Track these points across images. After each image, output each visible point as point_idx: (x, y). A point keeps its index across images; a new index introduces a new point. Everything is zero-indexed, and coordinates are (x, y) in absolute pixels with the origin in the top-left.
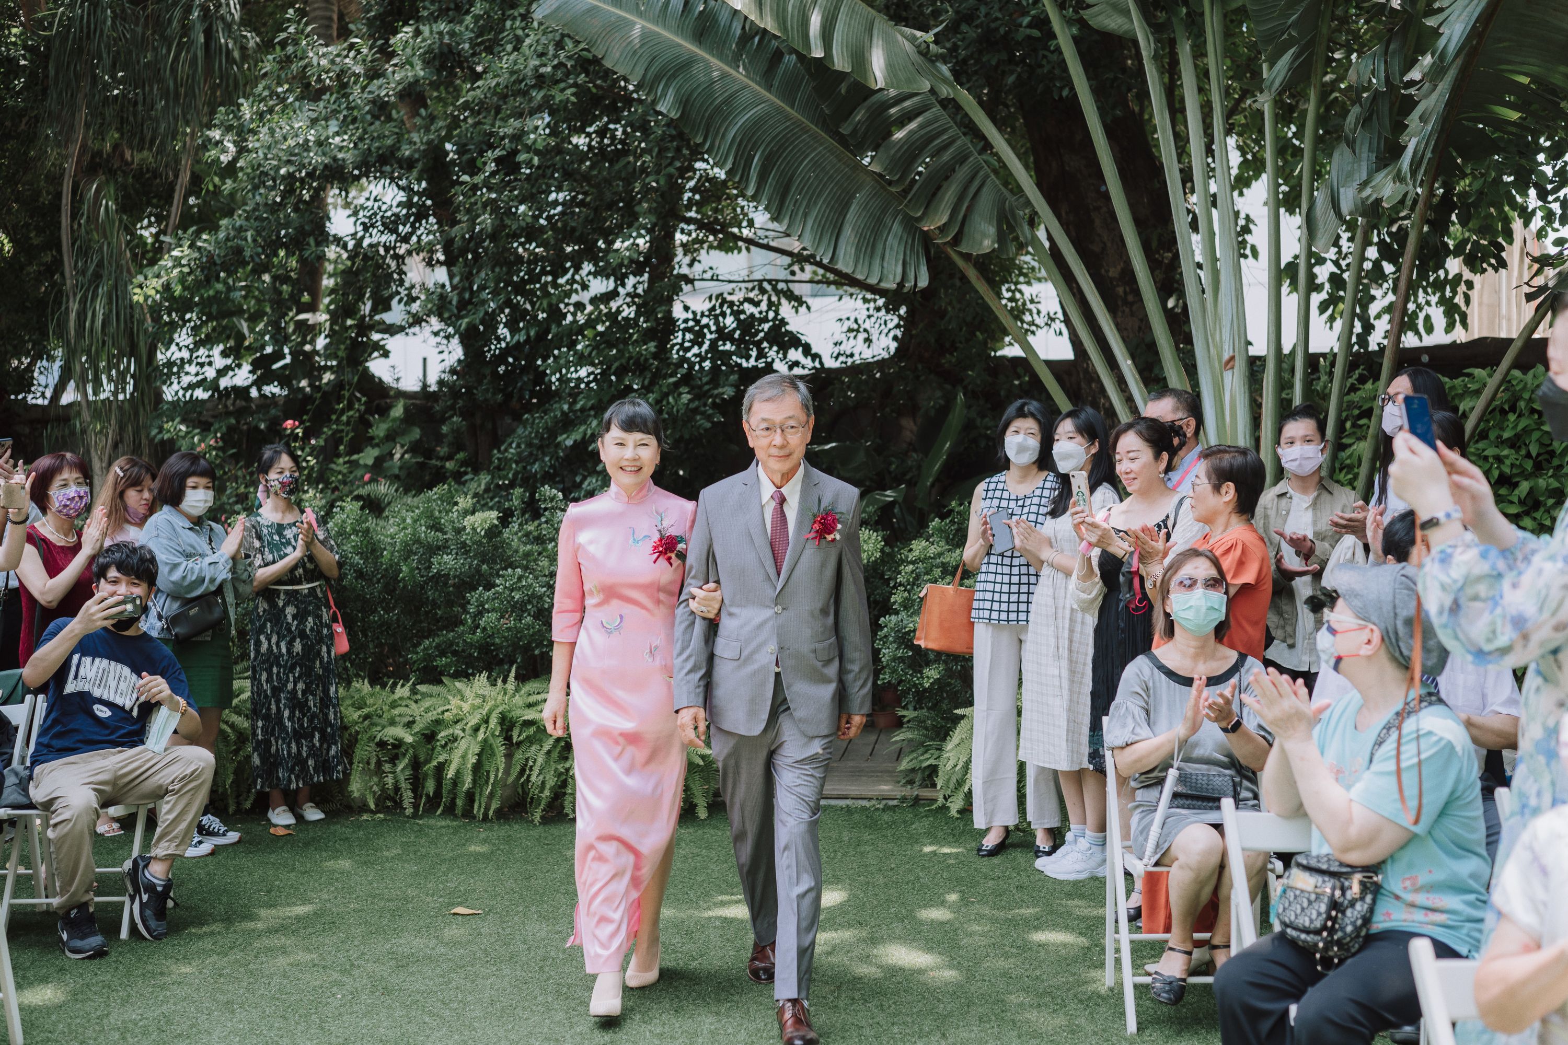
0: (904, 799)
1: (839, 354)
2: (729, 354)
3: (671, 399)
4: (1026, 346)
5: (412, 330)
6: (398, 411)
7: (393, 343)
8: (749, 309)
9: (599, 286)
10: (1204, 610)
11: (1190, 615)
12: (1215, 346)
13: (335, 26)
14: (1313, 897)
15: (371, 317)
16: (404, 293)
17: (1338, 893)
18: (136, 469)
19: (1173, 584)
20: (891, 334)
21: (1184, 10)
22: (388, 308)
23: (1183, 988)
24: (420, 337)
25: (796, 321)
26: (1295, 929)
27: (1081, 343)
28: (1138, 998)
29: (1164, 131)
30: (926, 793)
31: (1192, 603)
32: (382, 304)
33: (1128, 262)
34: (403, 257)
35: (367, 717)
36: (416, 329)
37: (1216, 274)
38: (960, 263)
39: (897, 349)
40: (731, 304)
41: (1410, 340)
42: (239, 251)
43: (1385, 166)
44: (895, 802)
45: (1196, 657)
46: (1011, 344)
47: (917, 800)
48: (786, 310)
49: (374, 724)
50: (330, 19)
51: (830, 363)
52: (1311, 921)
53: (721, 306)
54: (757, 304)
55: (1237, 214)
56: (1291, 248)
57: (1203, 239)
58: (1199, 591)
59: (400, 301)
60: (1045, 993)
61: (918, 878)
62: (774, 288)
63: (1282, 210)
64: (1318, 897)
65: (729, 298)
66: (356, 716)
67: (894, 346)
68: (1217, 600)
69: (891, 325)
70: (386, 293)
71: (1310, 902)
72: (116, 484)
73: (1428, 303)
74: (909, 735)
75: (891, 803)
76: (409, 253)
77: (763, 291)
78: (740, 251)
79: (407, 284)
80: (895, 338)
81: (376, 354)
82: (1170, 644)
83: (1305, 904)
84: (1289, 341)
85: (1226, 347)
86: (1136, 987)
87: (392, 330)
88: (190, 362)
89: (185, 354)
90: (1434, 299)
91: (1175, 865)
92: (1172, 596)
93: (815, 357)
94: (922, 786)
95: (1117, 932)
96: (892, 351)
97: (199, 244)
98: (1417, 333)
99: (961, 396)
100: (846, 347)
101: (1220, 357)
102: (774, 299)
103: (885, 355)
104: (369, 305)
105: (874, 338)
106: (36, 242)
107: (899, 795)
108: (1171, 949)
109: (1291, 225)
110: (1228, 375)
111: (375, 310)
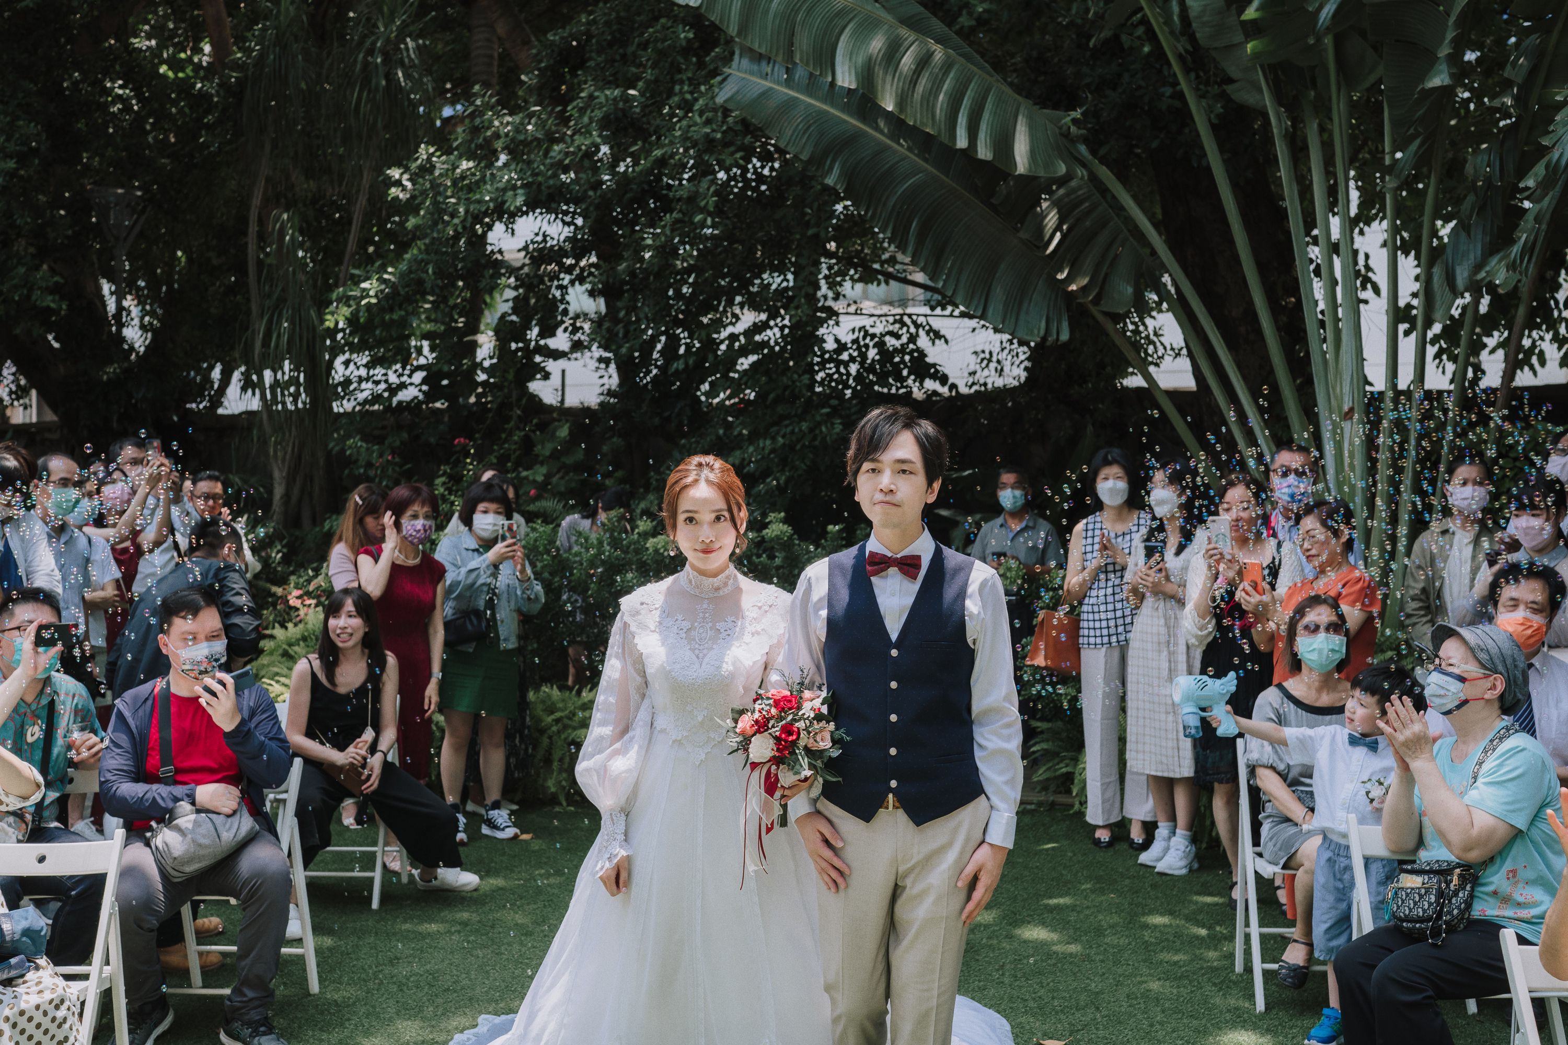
0: (1040, 804)
1: (973, 384)
2: (872, 383)
3: (824, 429)
4: (1148, 377)
5: (574, 355)
6: (563, 432)
7: (553, 366)
8: (891, 342)
9: (748, 318)
10: (1325, 652)
11: (1314, 656)
12: (1336, 397)
13: (496, 63)
14: (1423, 891)
15: (537, 341)
16: (568, 322)
17: (1443, 885)
18: (374, 497)
19: (1300, 627)
20: (1022, 366)
21: (1313, 93)
22: (553, 335)
23: (1306, 974)
24: (580, 363)
25: (935, 354)
26: (1408, 921)
27: (1204, 379)
28: (1266, 983)
29: (1292, 200)
30: (1062, 799)
31: (1315, 646)
32: (548, 331)
33: (1251, 303)
34: (566, 287)
35: (558, 721)
36: (578, 355)
37: (1338, 333)
38: (1100, 318)
39: (1027, 378)
40: (873, 336)
41: (1524, 378)
42: (420, 282)
43: (1498, 251)
44: (1033, 807)
45: (1319, 690)
46: (1133, 373)
47: (1053, 804)
48: (923, 341)
49: (566, 727)
50: (491, 57)
51: (964, 390)
52: (1424, 911)
53: (864, 338)
54: (897, 336)
55: (1356, 253)
56: (1408, 286)
57: (1325, 285)
58: (1322, 635)
59: (565, 330)
60: (1181, 977)
61: (1062, 875)
62: (914, 322)
63: (1399, 253)
64: (1427, 891)
65: (871, 331)
66: (550, 719)
67: (1023, 375)
68: (1338, 642)
69: (1022, 357)
70: (552, 322)
71: (1421, 896)
72: (356, 511)
73: (1542, 339)
74: (1044, 746)
75: (1029, 807)
76: (572, 282)
77: (903, 324)
78: (879, 284)
79: (571, 314)
80: (1026, 369)
81: (538, 376)
82: (1297, 678)
83: (1417, 899)
84: (1405, 380)
85: (1346, 399)
86: (1266, 973)
87: (557, 355)
88: (367, 379)
89: (363, 372)
90: (1548, 337)
91: (1301, 869)
92: (1298, 639)
93: (953, 386)
94: (1055, 792)
95: (1247, 925)
96: (1023, 379)
97: (386, 276)
98: (1532, 368)
99: (1090, 429)
100: (981, 376)
101: (1340, 408)
102: (913, 330)
103: (1016, 383)
104: (536, 331)
105: (1007, 369)
106: (215, 262)
107: (1035, 800)
108: (1295, 941)
109: (1408, 266)
110: (1346, 425)
111: (542, 335)
